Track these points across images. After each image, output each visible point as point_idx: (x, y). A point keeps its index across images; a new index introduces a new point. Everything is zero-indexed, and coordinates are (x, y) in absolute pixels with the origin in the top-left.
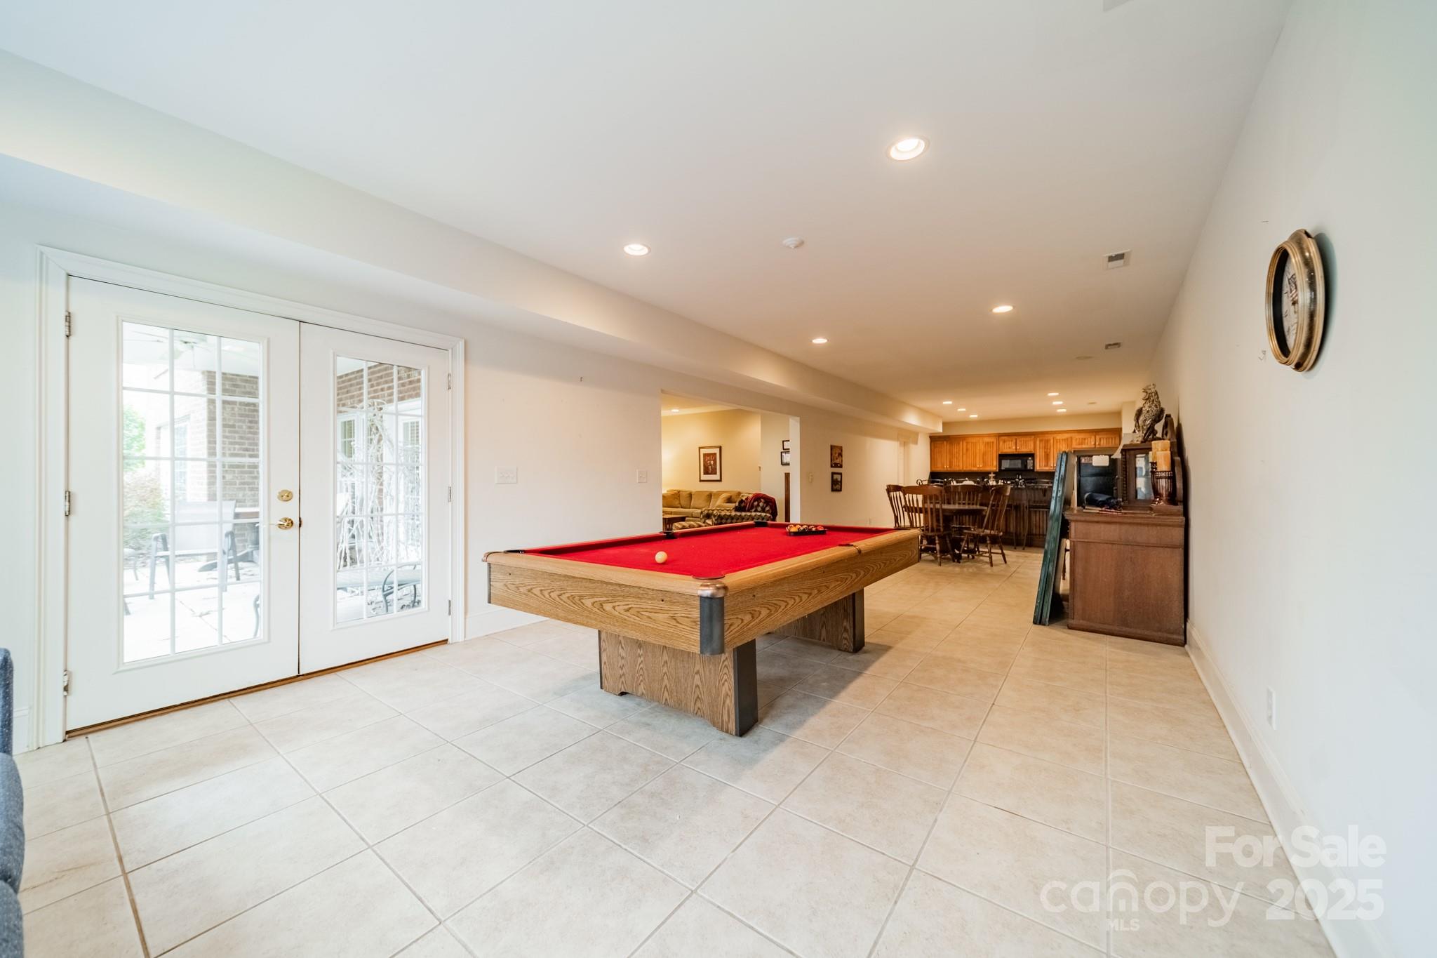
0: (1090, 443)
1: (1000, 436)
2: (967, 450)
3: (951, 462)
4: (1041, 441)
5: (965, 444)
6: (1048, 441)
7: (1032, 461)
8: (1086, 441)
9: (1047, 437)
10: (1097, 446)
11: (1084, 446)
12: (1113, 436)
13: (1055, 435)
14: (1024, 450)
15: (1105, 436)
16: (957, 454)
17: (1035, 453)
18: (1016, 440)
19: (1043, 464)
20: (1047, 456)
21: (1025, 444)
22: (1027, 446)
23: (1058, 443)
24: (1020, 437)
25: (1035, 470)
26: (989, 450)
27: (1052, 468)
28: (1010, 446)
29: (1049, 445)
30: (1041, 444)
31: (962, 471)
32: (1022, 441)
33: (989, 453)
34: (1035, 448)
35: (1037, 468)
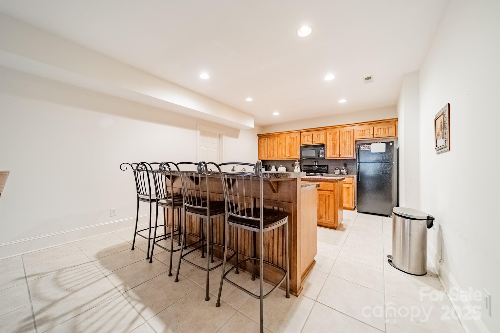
0: (368, 135)
1: (302, 132)
2: (280, 143)
3: (270, 153)
4: (330, 134)
5: (279, 139)
6: (335, 134)
7: (323, 151)
8: (366, 132)
9: (335, 130)
10: (375, 136)
11: (364, 137)
12: (390, 126)
13: (341, 129)
14: (318, 142)
15: (382, 127)
16: (274, 147)
17: (326, 144)
18: (312, 134)
19: (332, 152)
20: (335, 146)
21: (318, 137)
22: (320, 139)
23: (343, 135)
24: (315, 132)
25: (326, 158)
26: (294, 143)
27: (338, 156)
28: (308, 140)
29: (336, 137)
30: (330, 137)
31: (277, 160)
32: (317, 135)
33: (294, 146)
34: (326, 141)
35: (327, 157)
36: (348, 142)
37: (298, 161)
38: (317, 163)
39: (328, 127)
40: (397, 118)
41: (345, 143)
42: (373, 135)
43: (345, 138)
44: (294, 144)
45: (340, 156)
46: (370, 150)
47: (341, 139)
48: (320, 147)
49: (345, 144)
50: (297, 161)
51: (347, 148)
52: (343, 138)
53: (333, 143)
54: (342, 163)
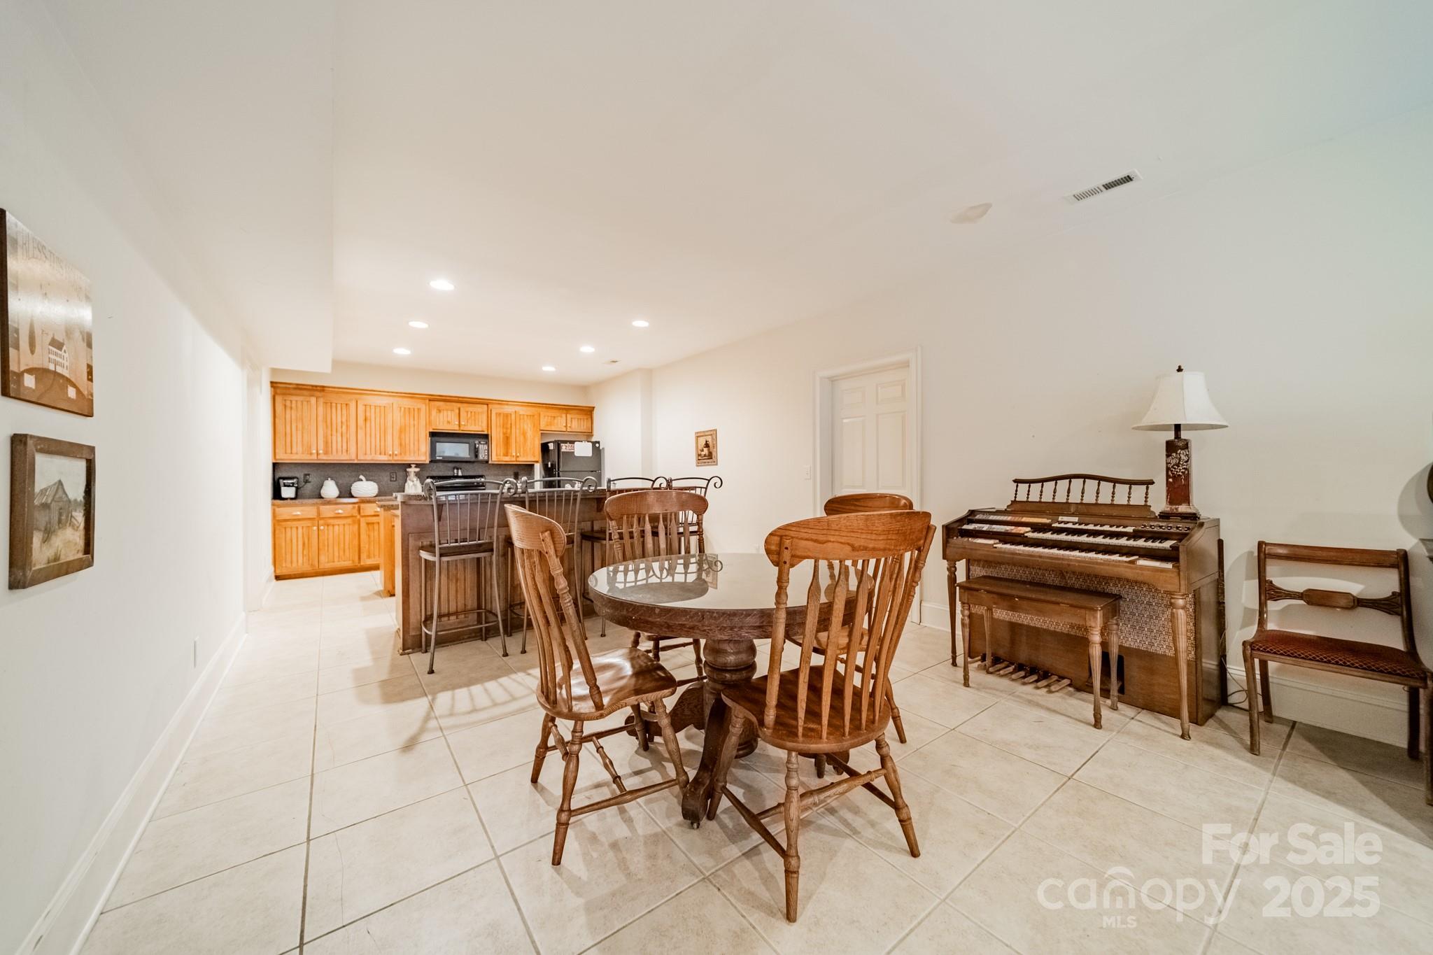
0: (559, 426)
1: (429, 398)
2: (364, 418)
3: (327, 444)
4: (496, 413)
7: (485, 447)
8: (555, 420)
9: (506, 409)
10: (574, 430)
11: (553, 428)
12: (585, 417)
13: (518, 408)
14: (473, 427)
15: (576, 416)
16: (344, 427)
17: (490, 433)
18: (459, 409)
19: (502, 451)
20: (507, 440)
21: (473, 418)
22: (477, 421)
23: (522, 421)
24: (465, 405)
25: (490, 462)
26: (412, 422)
27: (514, 459)
28: (449, 419)
29: (510, 422)
30: (498, 420)
31: (356, 462)
32: (469, 413)
33: (412, 429)
34: (489, 426)
35: (494, 459)
36: (529, 434)
37: (416, 467)
38: (460, 471)
39: (496, 400)
40: (594, 408)
41: (524, 434)
42: (566, 426)
43: (526, 426)
44: (412, 427)
45: (518, 459)
46: (573, 452)
47: (518, 426)
48: (480, 438)
49: (525, 437)
50: (413, 466)
51: (529, 444)
52: (522, 426)
53: (504, 434)
54: (511, 472)
